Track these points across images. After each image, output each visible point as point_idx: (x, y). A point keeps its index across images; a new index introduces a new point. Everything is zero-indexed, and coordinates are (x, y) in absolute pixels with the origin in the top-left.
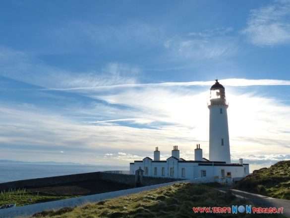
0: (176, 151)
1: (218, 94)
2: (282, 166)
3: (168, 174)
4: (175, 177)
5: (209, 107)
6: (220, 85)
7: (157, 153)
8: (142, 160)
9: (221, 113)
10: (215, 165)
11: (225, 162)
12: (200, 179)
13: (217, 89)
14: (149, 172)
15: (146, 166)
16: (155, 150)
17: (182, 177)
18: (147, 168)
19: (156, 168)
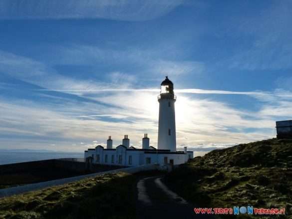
0: (126, 140)
1: (167, 89)
2: (215, 155)
3: (117, 162)
4: (123, 164)
5: (159, 100)
6: (170, 81)
7: (110, 141)
8: (94, 148)
9: (169, 106)
10: (159, 153)
11: (169, 150)
12: (145, 166)
13: (166, 85)
14: (101, 159)
15: (98, 153)
16: (108, 139)
17: (130, 164)
18: (98, 156)
19: (106, 156)
